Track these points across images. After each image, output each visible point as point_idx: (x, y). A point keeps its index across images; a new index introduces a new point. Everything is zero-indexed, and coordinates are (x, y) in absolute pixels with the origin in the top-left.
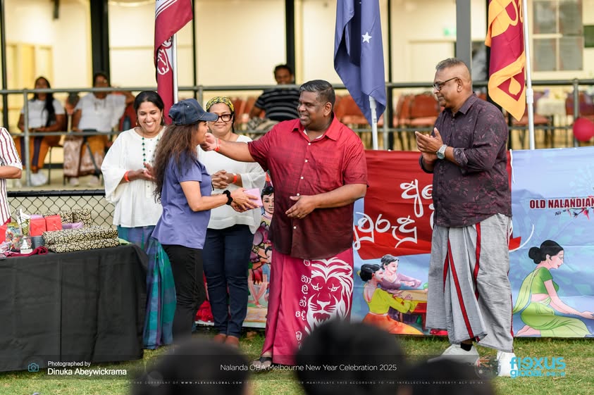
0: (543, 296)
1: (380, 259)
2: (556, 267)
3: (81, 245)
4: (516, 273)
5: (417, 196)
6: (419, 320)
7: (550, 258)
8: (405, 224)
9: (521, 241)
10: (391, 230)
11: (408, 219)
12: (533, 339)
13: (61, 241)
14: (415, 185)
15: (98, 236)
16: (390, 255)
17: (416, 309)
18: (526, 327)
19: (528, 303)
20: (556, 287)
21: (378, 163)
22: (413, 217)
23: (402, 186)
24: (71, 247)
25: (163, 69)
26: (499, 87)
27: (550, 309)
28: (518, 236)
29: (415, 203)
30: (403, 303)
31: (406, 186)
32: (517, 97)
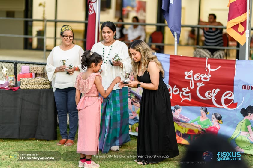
0: (246, 133)
1: (174, 107)
3: (32, 87)
4: (235, 120)
5: (191, 78)
6: (189, 138)
7: (250, 115)
8: (186, 91)
9: (238, 105)
10: (179, 93)
11: (187, 89)
13: (24, 84)
14: (191, 73)
15: (41, 83)
16: (178, 105)
17: (188, 132)
18: (238, 147)
19: (238, 136)
21: (176, 61)
22: (189, 88)
23: (186, 73)
24: (28, 87)
25: (91, 12)
26: (232, 27)
27: (248, 140)
28: (236, 102)
29: (191, 82)
30: (182, 129)
31: (187, 73)
32: (241, 34)
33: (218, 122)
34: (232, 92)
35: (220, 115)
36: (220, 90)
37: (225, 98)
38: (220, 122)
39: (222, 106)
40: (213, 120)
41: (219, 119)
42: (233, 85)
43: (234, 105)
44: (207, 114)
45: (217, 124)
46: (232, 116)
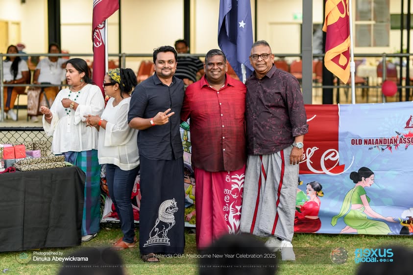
0: (359, 205)
2: (369, 186)
3: (39, 166)
4: (342, 189)
7: (365, 180)
9: (345, 167)
12: (352, 236)
13: (25, 163)
15: (51, 160)
18: (347, 227)
19: (349, 210)
20: (369, 200)
24: (32, 168)
25: (98, 43)
26: (332, 60)
27: (364, 215)
28: (343, 164)
32: (344, 67)
33: (317, 194)
34: (336, 149)
35: (320, 185)
36: (317, 149)
37: (326, 159)
38: (320, 194)
39: (322, 171)
40: (309, 192)
41: (318, 189)
42: (337, 140)
43: (340, 168)
44: (299, 184)
45: (316, 198)
46: (337, 184)
